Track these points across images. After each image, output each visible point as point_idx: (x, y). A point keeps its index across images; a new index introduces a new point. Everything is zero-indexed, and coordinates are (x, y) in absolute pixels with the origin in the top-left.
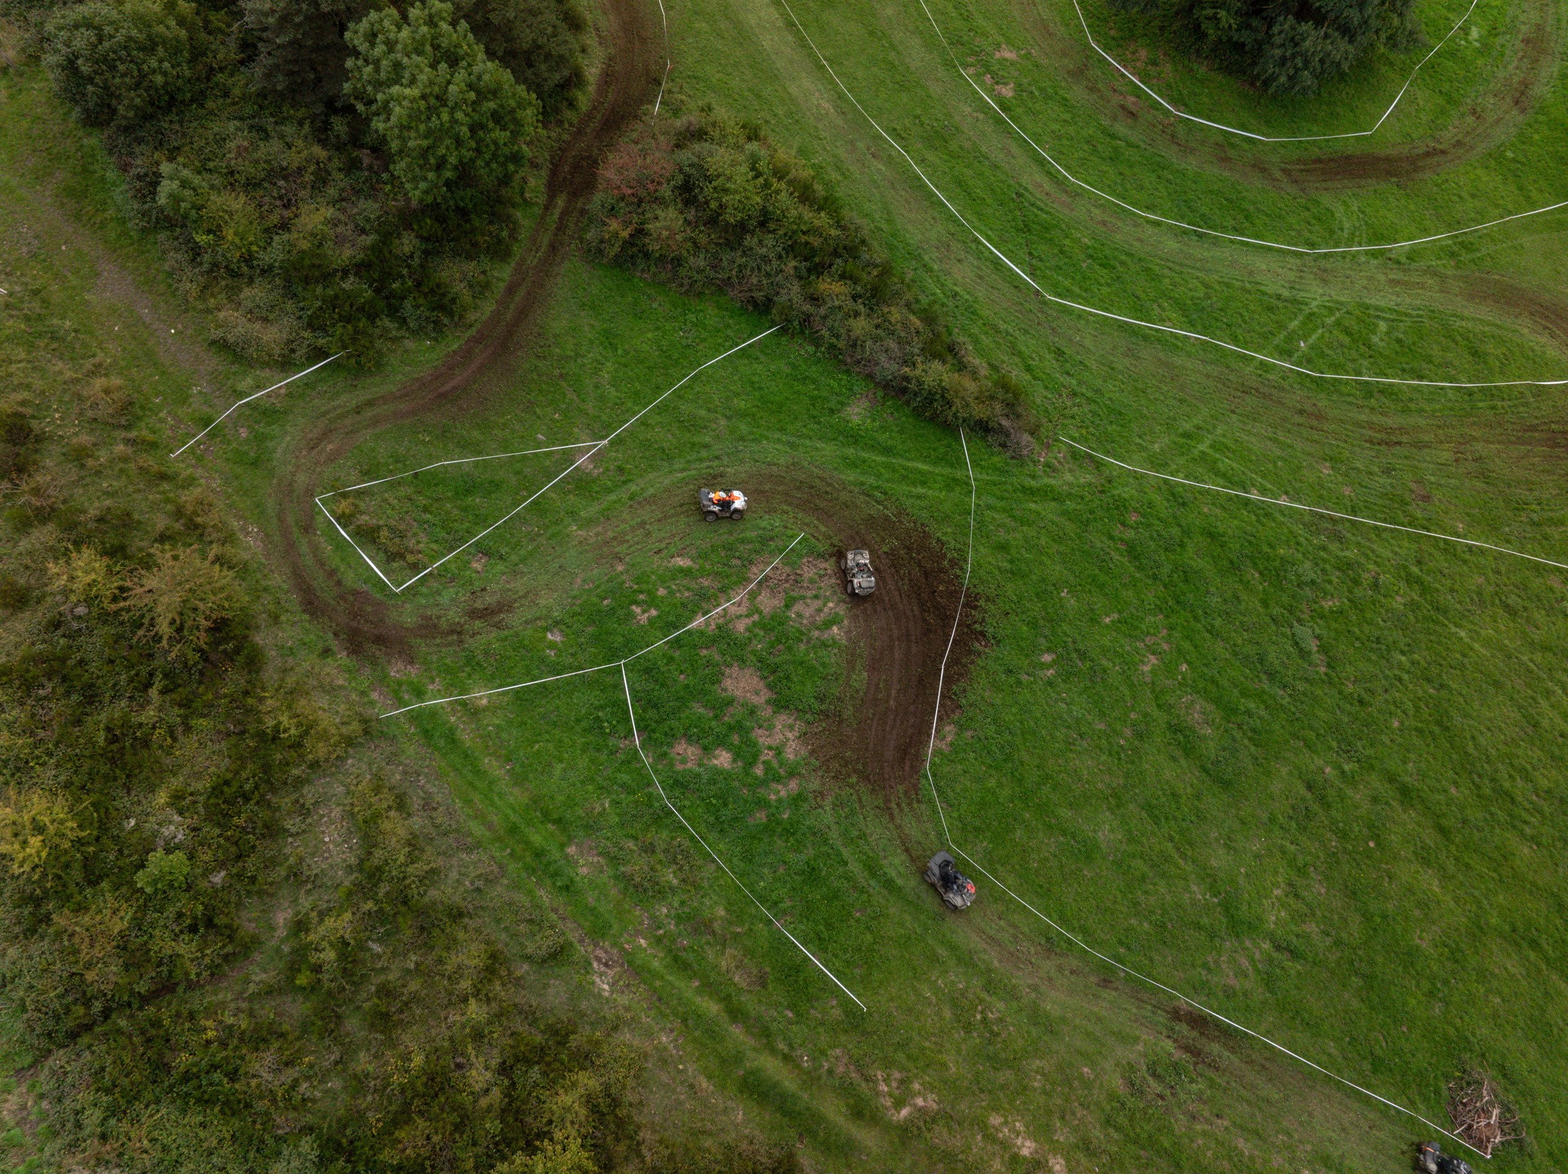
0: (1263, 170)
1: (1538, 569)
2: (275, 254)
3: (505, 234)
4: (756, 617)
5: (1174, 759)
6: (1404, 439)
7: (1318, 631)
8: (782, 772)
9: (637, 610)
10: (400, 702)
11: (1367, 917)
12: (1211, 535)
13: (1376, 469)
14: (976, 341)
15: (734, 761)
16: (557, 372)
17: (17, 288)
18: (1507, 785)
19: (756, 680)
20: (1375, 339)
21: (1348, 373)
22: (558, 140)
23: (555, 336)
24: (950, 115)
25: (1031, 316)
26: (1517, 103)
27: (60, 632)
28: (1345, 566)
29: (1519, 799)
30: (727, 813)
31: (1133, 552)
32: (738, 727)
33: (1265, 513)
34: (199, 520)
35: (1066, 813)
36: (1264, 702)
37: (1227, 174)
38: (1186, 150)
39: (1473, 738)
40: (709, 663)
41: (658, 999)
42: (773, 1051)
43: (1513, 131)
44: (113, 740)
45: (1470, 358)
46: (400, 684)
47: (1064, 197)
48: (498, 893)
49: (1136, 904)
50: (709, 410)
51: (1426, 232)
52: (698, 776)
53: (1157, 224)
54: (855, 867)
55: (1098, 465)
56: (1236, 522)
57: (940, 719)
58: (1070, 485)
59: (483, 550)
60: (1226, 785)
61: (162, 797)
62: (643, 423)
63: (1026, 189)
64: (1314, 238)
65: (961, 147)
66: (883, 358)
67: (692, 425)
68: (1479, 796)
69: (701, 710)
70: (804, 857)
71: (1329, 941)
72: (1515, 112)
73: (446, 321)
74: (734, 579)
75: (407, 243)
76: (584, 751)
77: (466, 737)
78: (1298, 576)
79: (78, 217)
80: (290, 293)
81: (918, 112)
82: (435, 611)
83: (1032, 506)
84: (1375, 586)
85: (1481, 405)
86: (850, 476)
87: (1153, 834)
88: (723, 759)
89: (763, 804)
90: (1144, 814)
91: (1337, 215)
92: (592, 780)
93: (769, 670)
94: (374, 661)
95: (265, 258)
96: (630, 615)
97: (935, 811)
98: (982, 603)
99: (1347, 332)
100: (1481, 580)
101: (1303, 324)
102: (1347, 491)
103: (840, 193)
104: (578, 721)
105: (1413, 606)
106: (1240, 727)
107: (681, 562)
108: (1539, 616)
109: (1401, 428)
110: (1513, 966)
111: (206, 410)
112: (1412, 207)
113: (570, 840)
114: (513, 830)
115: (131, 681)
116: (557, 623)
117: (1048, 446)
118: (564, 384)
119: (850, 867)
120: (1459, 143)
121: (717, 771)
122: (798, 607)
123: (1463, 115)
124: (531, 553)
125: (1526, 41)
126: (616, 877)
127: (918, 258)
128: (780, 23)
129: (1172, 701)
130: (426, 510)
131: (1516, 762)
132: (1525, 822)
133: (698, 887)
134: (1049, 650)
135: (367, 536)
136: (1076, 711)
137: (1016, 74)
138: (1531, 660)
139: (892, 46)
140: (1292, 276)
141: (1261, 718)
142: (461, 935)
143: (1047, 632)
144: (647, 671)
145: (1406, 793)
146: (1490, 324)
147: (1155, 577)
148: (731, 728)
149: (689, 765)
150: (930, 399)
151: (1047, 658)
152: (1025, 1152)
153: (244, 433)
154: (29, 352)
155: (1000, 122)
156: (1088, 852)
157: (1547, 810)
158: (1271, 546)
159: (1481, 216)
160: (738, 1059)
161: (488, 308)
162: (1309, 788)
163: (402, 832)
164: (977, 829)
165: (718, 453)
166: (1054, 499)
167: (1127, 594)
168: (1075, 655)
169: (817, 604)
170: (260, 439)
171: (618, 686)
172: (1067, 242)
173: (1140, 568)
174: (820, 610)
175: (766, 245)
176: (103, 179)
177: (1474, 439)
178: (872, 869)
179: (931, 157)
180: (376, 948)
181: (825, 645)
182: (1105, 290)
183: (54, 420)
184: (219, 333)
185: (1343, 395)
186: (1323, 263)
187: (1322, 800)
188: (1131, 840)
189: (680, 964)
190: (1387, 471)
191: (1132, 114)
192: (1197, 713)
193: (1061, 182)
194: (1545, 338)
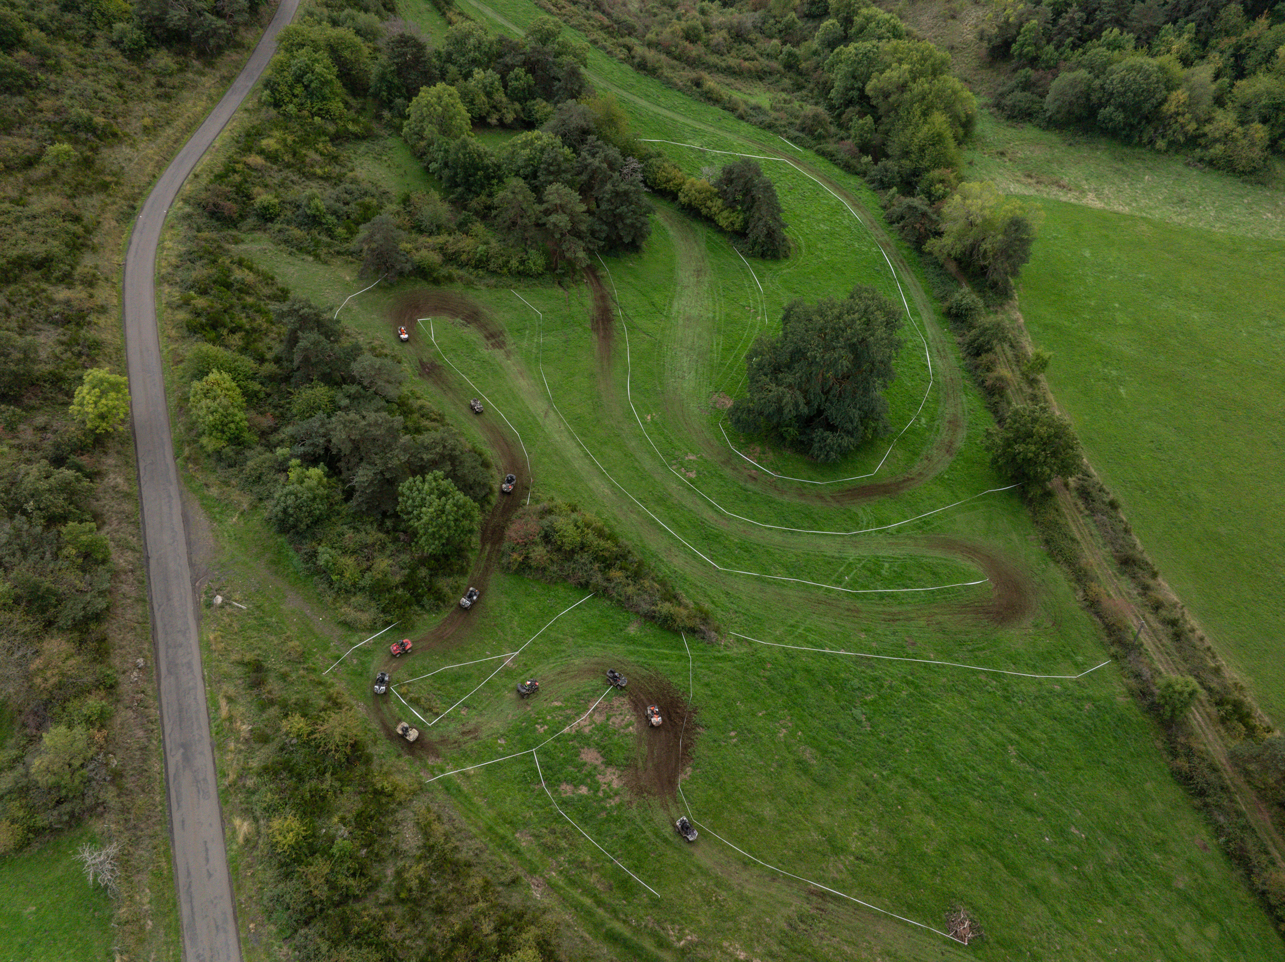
0: (821, 498)
1: (973, 672)
2: (367, 581)
3: (464, 564)
4: (593, 725)
5: (798, 776)
6: (901, 618)
7: (864, 711)
8: (612, 794)
9: (538, 727)
10: (434, 776)
11: (899, 840)
12: (808, 671)
13: (888, 633)
14: (687, 592)
15: (589, 791)
16: (493, 624)
17: (251, 605)
18: (964, 774)
19: (596, 753)
20: (883, 572)
21: (870, 589)
22: (486, 520)
23: (492, 607)
24: (665, 489)
25: (712, 578)
26: (948, 452)
27: (285, 752)
28: (874, 679)
29: (971, 780)
30: (588, 813)
31: (770, 682)
32: (590, 775)
33: (833, 658)
34: (338, 701)
35: (747, 803)
36: (840, 746)
37: (803, 502)
38: (783, 492)
39: (946, 754)
40: (574, 748)
41: (564, 899)
42: (618, 919)
43: (947, 465)
44: (312, 796)
45: (932, 576)
46: (433, 767)
47: (724, 522)
48: (485, 856)
49: (786, 843)
50: (564, 635)
51: (906, 518)
52: (573, 798)
53: (771, 529)
54: (649, 834)
55: (750, 643)
56: (819, 664)
57: (683, 765)
58: (737, 654)
59: (466, 706)
60: (825, 786)
61: (336, 819)
62: (534, 643)
63: (705, 520)
64: (849, 527)
65: (672, 503)
66: (642, 603)
67: (556, 642)
68: (951, 780)
69: (572, 769)
70: (625, 831)
71: (882, 853)
72: (947, 456)
73: (441, 605)
74: (582, 709)
75: (423, 572)
76: (519, 791)
77: (465, 789)
78: (852, 686)
79: (276, 573)
80: (372, 598)
81: (651, 489)
82: (446, 734)
83: (719, 665)
85: (938, 597)
86: (632, 659)
87: (791, 811)
88: (584, 790)
89: (603, 809)
90: (786, 802)
91: (860, 515)
92: (524, 804)
93: (601, 749)
94: (421, 759)
95: (362, 583)
96: (536, 729)
97: (684, 806)
98: (698, 710)
99: (869, 570)
100: (945, 680)
101: (846, 568)
102: (874, 645)
103: (617, 530)
104: (516, 778)
105: (911, 695)
106: (830, 758)
107: (556, 704)
108: (976, 694)
109: (899, 613)
110: (973, 857)
111: (338, 653)
112: (898, 507)
113: (517, 830)
114: (490, 829)
115: (317, 771)
116: (502, 736)
117: (725, 637)
118: (496, 629)
119: (647, 834)
120: (920, 474)
121: (581, 796)
122: (613, 719)
123: (921, 460)
124: (488, 705)
125: (949, 422)
126: (539, 845)
127: (657, 556)
128: (582, 455)
129: (795, 749)
130: (439, 689)
131: (968, 763)
132: (975, 790)
133: (578, 848)
134: (733, 730)
135: (415, 702)
136: (749, 757)
137: (696, 466)
138: (973, 715)
139: (636, 460)
140: (839, 547)
141: (840, 754)
142: (471, 873)
143: (731, 722)
145: (914, 782)
146: (941, 559)
147: (782, 693)
148: (586, 776)
149: (568, 794)
150: (665, 620)
151: (733, 734)
152: (742, 957)
153: (355, 661)
154: (259, 633)
155: (690, 489)
156: (760, 821)
157: (985, 784)
158: (837, 673)
159: (933, 507)
160: (602, 924)
162: (867, 785)
163: (441, 831)
164: (705, 813)
166: (730, 661)
167: (769, 702)
168: (746, 732)
169: (621, 717)
170: (363, 664)
171: (533, 761)
172: (727, 542)
173: (774, 689)
174: (623, 720)
175: (585, 558)
176: (287, 555)
177: (936, 614)
178: (657, 834)
179: (658, 509)
180: (434, 881)
181: (626, 735)
182: (748, 562)
183: (271, 662)
184: (343, 618)
185: (869, 600)
186: (854, 539)
187: (873, 789)
188: (780, 815)
189: (572, 883)
190: (894, 633)
191: (755, 479)
192: (808, 754)
193: (722, 515)
194: (969, 563)
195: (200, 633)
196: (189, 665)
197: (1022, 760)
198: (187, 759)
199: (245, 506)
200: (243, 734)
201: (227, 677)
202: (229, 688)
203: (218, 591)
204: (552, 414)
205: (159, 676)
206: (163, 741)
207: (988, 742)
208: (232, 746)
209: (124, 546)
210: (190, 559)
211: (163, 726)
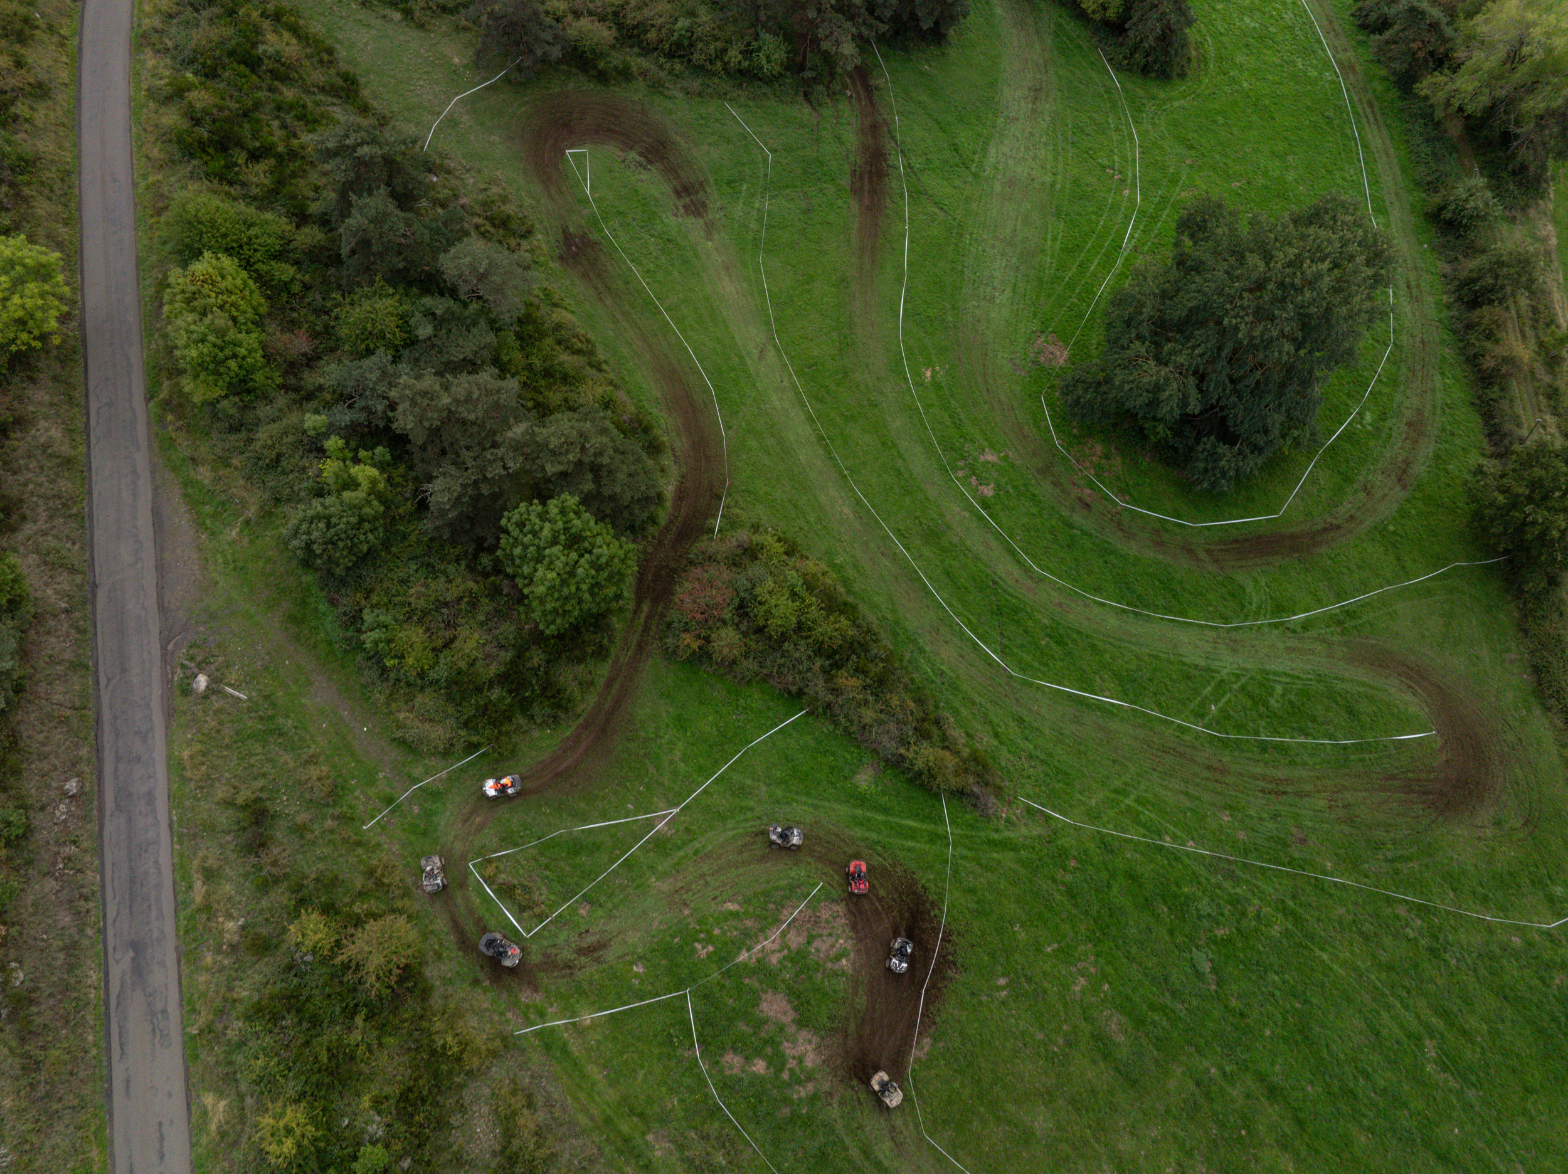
0: (1190, 551)
2: (441, 672)
3: (605, 641)
4: (786, 952)
5: (1094, 1062)
6: (1290, 789)
7: (1211, 956)
8: (802, 1077)
9: (698, 946)
10: (529, 1023)
12: (1132, 876)
13: (1265, 815)
14: (956, 712)
15: (768, 1068)
16: (642, 752)
17: (254, 694)
18: (1351, 1084)
19: (785, 1003)
20: (1272, 701)
21: (1248, 733)
22: (644, 552)
23: (641, 721)
24: (941, 515)
25: (1000, 689)
26: (1399, 480)
27: (293, 973)
28: (1235, 901)
29: (1361, 1096)
30: (762, 1109)
31: (1071, 893)
32: (771, 1042)
33: (1175, 858)
34: (386, 881)
35: (1011, 1107)
36: (1166, 1015)
37: (1160, 557)
38: (1130, 536)
39: (1327, 1045)
40: (751, 990)
43: (1395, 506)
44: (332, 1057)
45: (1346, 716)
46: (528, 1007)
47: (1029, 583)
50: (753, 779)
51: (1320, 603)
52: (741, 1080)
53: (1103, 606)
54: (854, 1152)
55: (1048, 818)
56: (1152, 866)
57: (920, 1033)
58: (1026, 838)
60: (1134, 1083)
61: (366, 1101)
62: (705, 792)
63: (1001, 578)
64: (1228, 613)
65: (950, 543)
66: (885, 739)
67: (742, 791)
68: (1329, 1093)
69: (744, 1028)
70: (817, 1144)
72: (1398, 489)
73: (562, 716)
74: (770, 920)
75: (536, 657)
76: (659, 1059)
77: (575, 1049)
78: (1198, 910)
79: (297, 638)
80: (450, 698)
81: (918, 514)
82: (554, 951)
83: (995, 855)
84: (1258, 917)
85: (1353, 757)
86: (858, 832)
87: (1077, 1123)
88: (759, 1066)
89: (787, 1101)
90: (1070, 1107)
91: (1247, 590)
92: (665, 1083)
93: (796, 996)
94: (510, 990)
95: (432, 675)
96: (693, 951)
97: (914, 1108)
98: (954, 938)
99: (1250, 696)
100: (1341, 911)
101: (1215, 689)
102: (1241, 835)
104: (655, 1036)
105: (1287, 933)
106: (1147, 1035)
107: (731, 907)
108: (1387, 941)
109: (1287, 780)
111: (388, 790)
112: (1309, 580)
113: (649, 1129)
114: (608, 1121)
115: (344, 1010)
116: (640, 958)
117: (1009, 803)
118: (647, 761)
119: (851, 1152)
120: (1352, 518)
121: (755, 1076)
122: (817, 943)
123: (1356, 491)
124: (621, 901)
125: (1409, 423)
126: (682, 1160)
127: (915, 642)
128: (813, 439)
129: (1095, 1015)
130: (547, 867)
131: (1359, 1065)
132: (1364, 1116)
134: (1003, 975)
135: (506, 892)
136: (1022, 1025)
137: (995, 475)
138: (1378, 979)
139: (901, 456)
140: (1208, 647)
141: (1164, 1029)
143: (1002, 960)
144: (706, 997)
145: (1273, 1092)
146: (1365, 685)
147: (1086, 913)
148: (766, 1042)
149: (735, 1071)
150: (919, 774)
151: (1002, 981)
153: (416, 810)
154: (264, 747)
155: (981, 518)
156: (1027, 1137)
157: (1381, 1105)
158: (1179, 886)
159: (1365, 587)
161: (592, 699)
162: (1198, 1084)
163: (532, 1126)
164: (945, 1122)
165: (758, 815)
166: (1012, 849)
167: (1065, 927)
168: (1023, 979)
169: (830, 941)
170: (428, 814)
171: (684, 1008)
172: (1030, 623)
173: (1076, 906)
174: (832, 946)
175: (800, 650)
176: (316, 609)
177: (1346, 788)
178: (867, 1153)
179: (927, 552)
181: (836, 975)
182: (1059, 664)
183: (282, 802)
184: (399, 734)
185: (1242, 751)
186: (1234, 635)
187: (1207, 1094)
188: (1059, 1128)
190: (1275, 817)
191: (1087, 506)
192: (1115, 1024)
193: (1027, 570)
194: (1408, 697)
195: (169, 743)
196: (150, 797)
197: (1445, 1069)
198: (139, 971)
199: (252, 511)
200: (227, 936)
201: (211, 828)
202: (209, 852)
203: (201, 666)
204: (771, 354)
205: (101, 809)
206: (103, 931)
207: (1396, 1030)
208: (209, 959)
209: (53, 564)
210: (160, 597)
211: (104, 905)
